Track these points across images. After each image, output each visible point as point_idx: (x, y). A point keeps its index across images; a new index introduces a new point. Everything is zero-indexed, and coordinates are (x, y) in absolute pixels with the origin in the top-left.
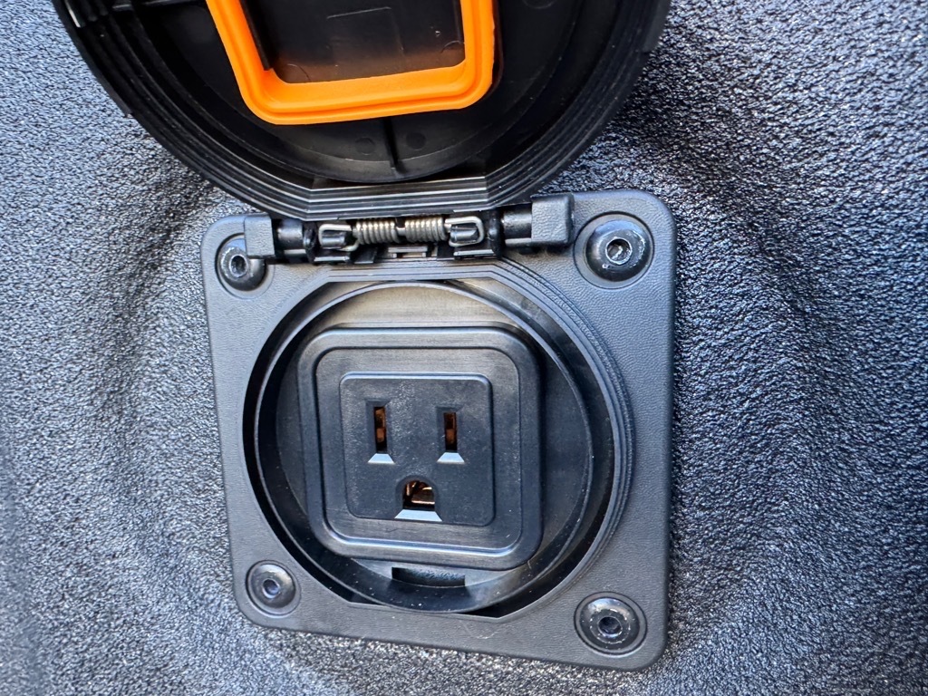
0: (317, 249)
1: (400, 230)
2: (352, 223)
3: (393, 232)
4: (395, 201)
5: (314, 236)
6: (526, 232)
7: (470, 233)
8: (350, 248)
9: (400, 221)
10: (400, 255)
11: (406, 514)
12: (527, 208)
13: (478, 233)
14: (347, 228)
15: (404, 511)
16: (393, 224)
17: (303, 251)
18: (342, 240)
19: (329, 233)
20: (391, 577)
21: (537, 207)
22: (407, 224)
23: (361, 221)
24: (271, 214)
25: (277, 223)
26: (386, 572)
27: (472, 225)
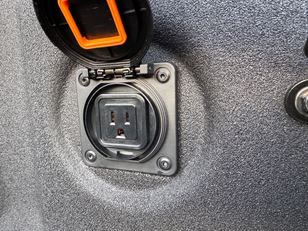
0: (97, 75)
1: (115, 71)
2: (104, 70)
3: (113, 72)
4: (112, 65)
5: (96, 73)
6: (139, 71)
7: (127, 72)
8: (104, 75)
9: (114, 69)
10: (117, 77)
11: (118, 137)
12: (139, 67)
13: (129, 72)
14: (103, 71)
15: (118, 136)
16: (113, 70)
17: (94, 76)
18: (102, 73)
19: (99, 72)
20: (117, 153)
21: (141, 66)
22: (116, 70)
23: (106, 69)
24: (87, 68)
25: (89, 70)
26: (115, 152)
27: (127, 70)
